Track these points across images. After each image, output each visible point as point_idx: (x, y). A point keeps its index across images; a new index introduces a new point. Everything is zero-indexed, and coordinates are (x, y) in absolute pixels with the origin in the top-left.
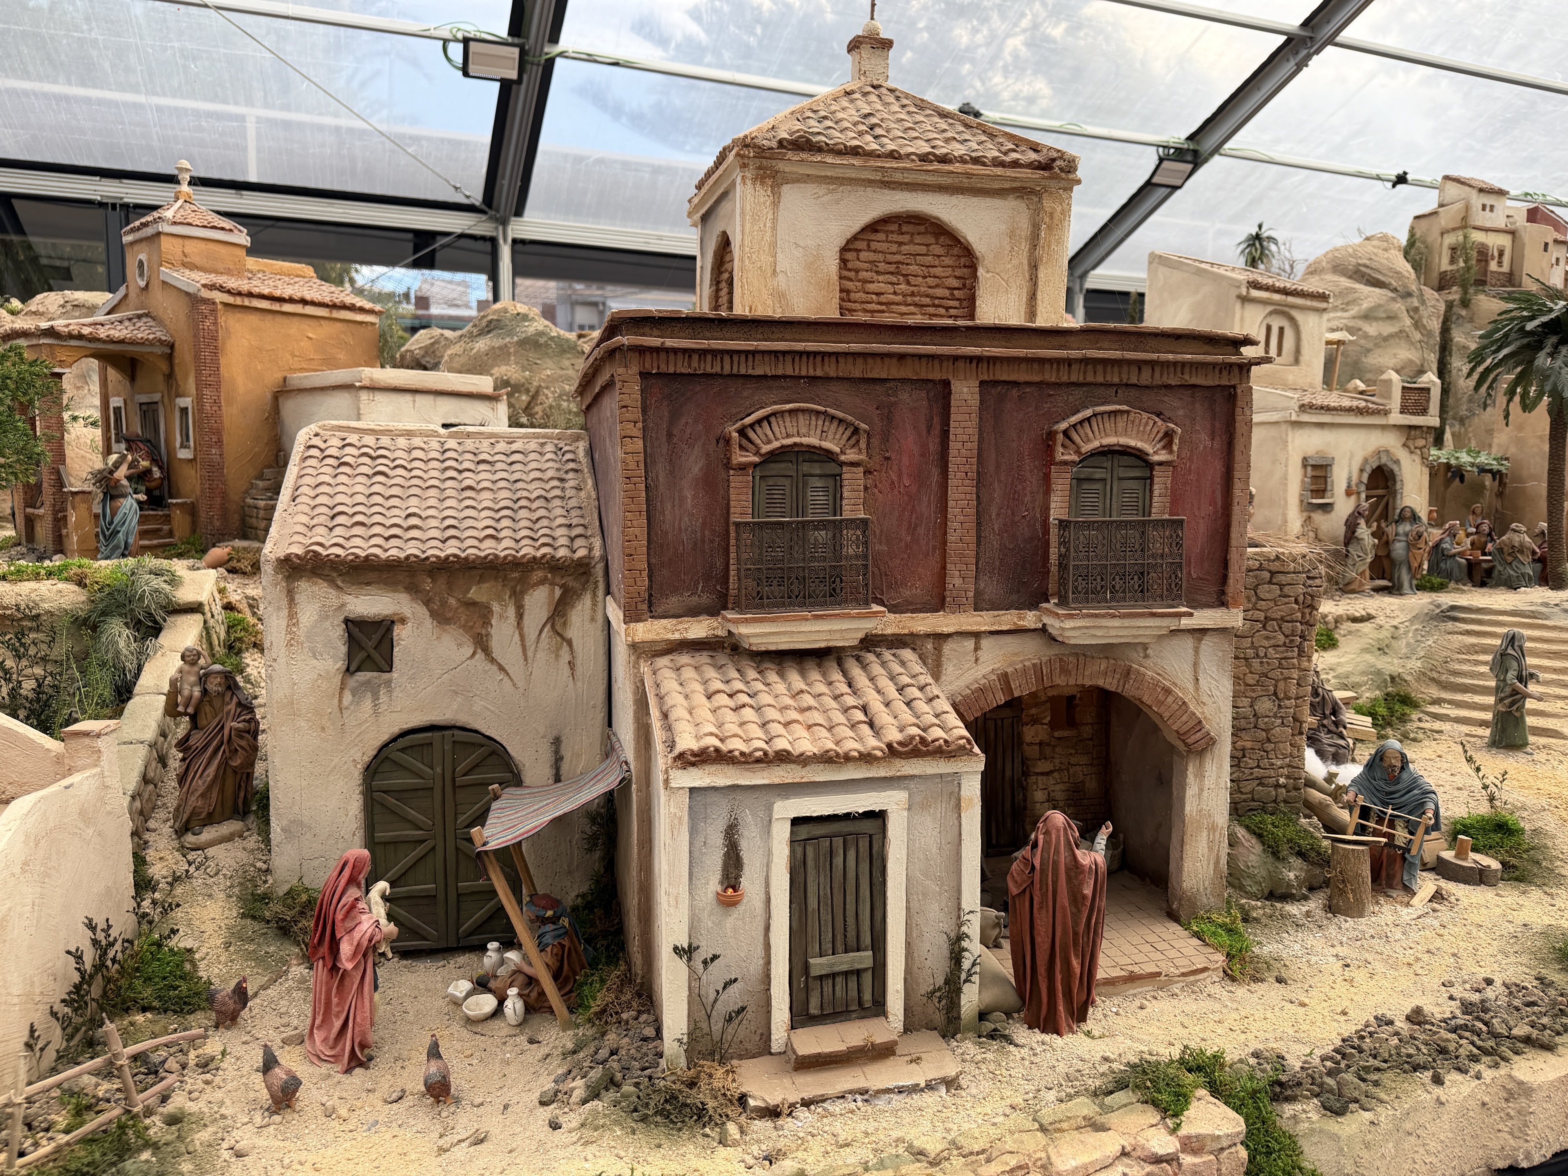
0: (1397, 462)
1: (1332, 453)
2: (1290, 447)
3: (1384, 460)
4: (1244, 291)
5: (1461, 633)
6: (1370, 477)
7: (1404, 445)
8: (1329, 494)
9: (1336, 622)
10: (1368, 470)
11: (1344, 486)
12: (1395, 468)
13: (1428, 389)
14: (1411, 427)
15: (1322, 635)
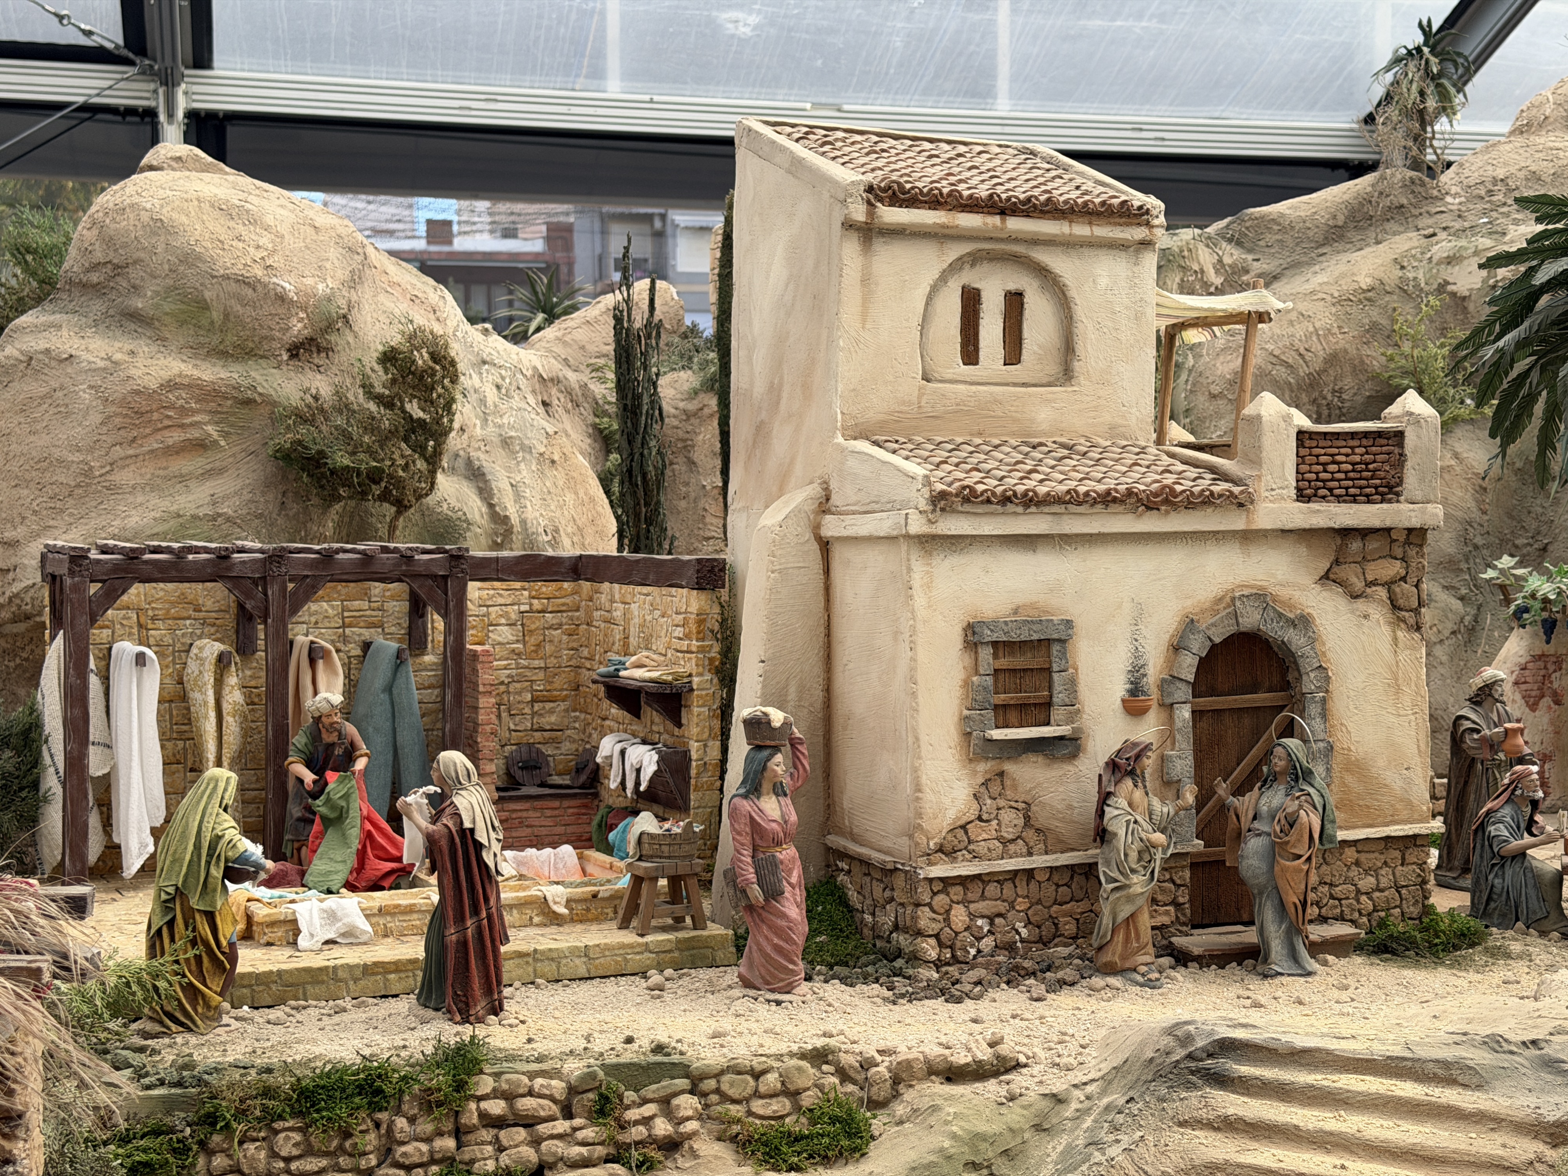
0: (1304, 622)
1: (1074, 610)
2: (920, 600)
3: (1251, 619)
4: (859, 213)
5: (1210, 1126)
6: (1205, 665)
7: (1326, 578)
8: (1057, 713)
9: (896, 1081)
10: (1198, 646)
11: (1119, 689)
12: (1295, 639)
13: (1399, 435)
14: (1346, 533)
15: (834, 1120)
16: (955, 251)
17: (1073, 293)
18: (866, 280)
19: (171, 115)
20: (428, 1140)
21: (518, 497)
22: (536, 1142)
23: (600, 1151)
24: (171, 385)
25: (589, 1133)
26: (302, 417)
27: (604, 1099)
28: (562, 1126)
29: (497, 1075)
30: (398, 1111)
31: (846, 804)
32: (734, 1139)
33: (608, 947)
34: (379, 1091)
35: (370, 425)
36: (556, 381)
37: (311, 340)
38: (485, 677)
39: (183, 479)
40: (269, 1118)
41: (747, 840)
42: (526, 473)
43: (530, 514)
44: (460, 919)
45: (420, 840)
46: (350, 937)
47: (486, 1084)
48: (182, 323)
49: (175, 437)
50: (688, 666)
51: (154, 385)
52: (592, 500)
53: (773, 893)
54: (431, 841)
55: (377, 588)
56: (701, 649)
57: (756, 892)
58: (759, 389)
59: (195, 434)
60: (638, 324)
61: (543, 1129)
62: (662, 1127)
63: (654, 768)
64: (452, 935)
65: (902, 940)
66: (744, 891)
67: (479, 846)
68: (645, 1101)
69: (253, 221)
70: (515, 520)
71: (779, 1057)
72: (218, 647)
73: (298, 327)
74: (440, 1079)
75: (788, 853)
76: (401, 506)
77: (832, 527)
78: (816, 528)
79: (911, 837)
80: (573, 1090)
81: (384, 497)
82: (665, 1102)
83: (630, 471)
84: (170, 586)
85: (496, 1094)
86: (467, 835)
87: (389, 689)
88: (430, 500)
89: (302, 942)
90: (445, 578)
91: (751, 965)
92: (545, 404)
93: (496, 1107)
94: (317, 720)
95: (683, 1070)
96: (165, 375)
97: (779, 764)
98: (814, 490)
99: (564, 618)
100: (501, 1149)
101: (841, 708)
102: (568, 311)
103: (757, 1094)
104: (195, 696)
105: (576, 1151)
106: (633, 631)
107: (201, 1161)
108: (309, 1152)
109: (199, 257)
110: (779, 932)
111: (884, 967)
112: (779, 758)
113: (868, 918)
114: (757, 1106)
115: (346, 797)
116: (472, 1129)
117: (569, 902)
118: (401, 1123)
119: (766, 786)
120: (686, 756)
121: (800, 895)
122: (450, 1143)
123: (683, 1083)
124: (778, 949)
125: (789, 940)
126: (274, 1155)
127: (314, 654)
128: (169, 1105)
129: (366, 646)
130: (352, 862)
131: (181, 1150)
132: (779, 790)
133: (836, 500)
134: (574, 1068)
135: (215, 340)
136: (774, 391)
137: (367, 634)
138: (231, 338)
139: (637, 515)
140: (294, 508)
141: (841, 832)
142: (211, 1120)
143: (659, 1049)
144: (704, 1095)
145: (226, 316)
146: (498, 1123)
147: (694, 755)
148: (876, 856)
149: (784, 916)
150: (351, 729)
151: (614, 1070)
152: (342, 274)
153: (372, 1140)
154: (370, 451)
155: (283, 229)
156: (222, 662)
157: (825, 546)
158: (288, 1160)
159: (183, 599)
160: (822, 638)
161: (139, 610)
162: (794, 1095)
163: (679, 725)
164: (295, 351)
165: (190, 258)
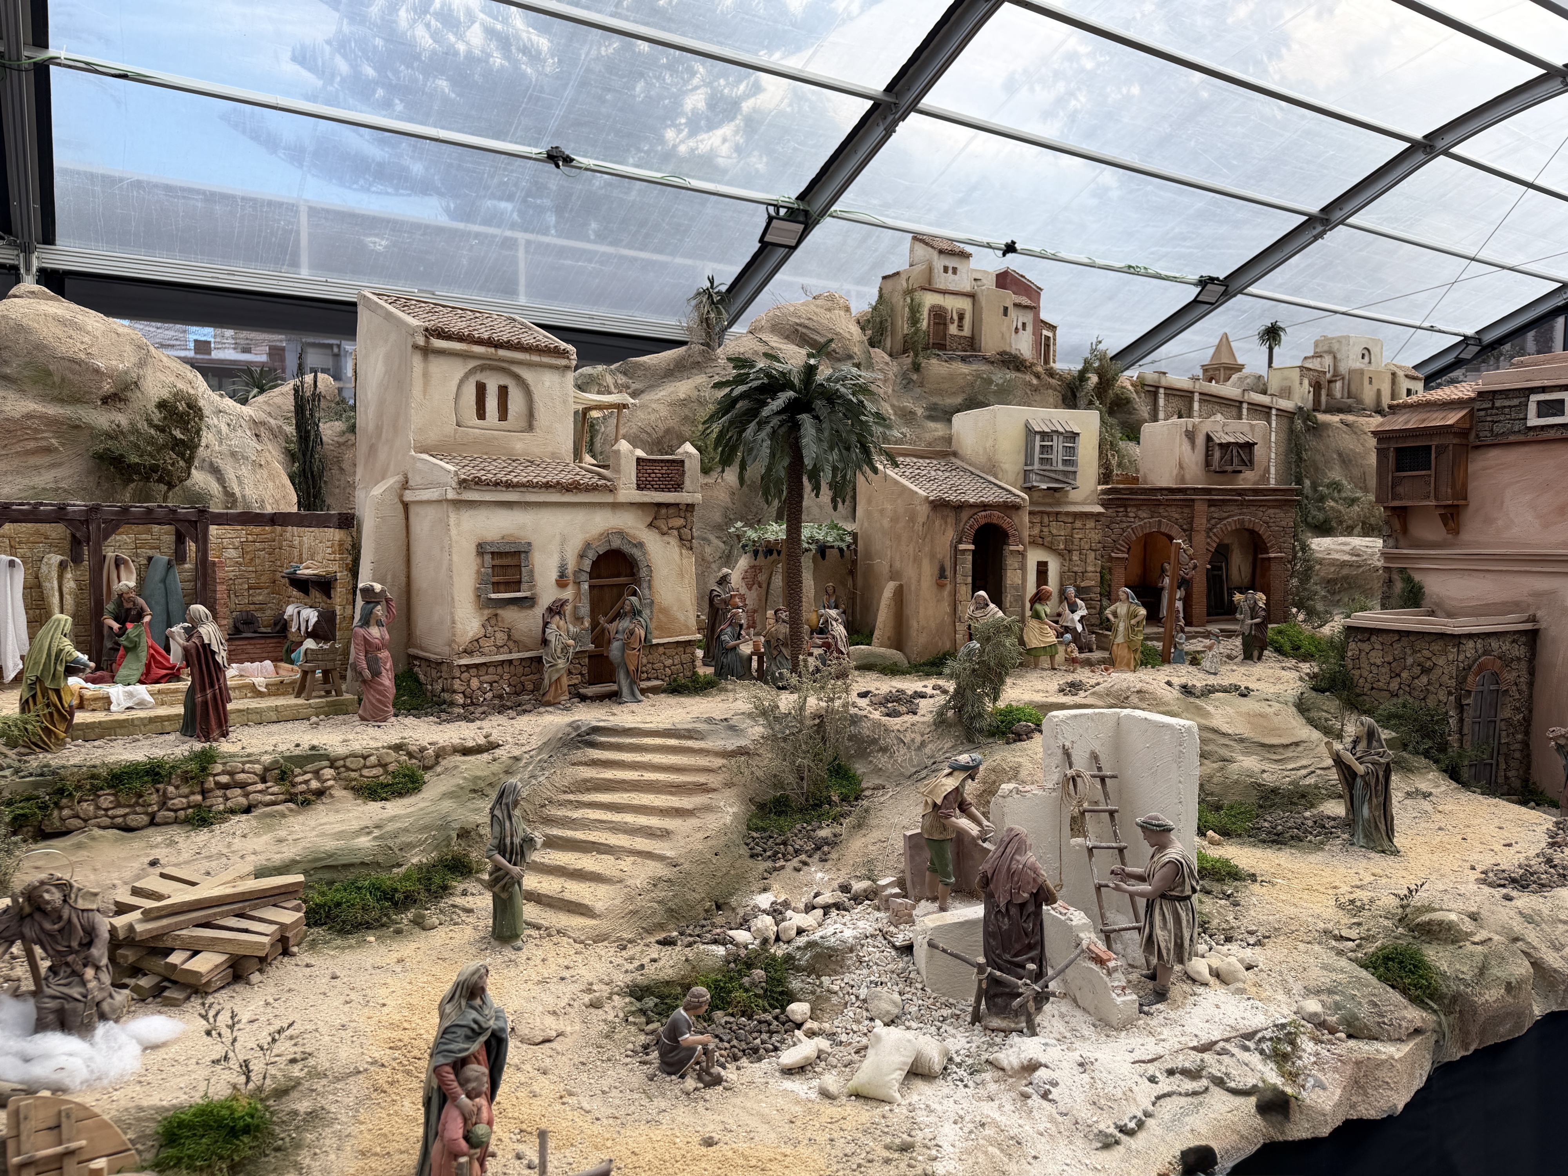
0: (640, 545)
1: (532, 538)
2: (454, 532)
3: (616, 543)
5: (586, 764)
6: (595, 564)
7: (651, 525)
8: (524, 586)
9: (437, 756)
10: (592, 555)
11: (554, 575)
12: (636, 553)
13: (681, 462)
14: (659, 505)
15: (405, 776)
16: (472, 364)
17: (532, 388)
18: (426, 375)
19: (28, 270)
20: (186, 797)
21: (240, 483)
22: (246, 795)
23: (281, 797)
24: (29, 416)
25: (275, 789)
26: (109, 436)
27: (283, 773)
28: (260, 787)
29: (224, 764)
30: (169, 783)
31: (418, 633)
32: (353, 788)
33: (288, 706)
34: (158, 774)
35: (151, 441)
36: (263, 423)
37: (115, 395)
38: (220, 574)
39: (36, 468)
40: (95, 790)
41: (362, 648)
42: (244, 471)
43: (247, 492)
44: (203, 690)
45: (180, 651)
46: (142, 705)
47: (218, 768)
48: (36, 382)
49: (32, 445)
50: (334, 567)
51: (18, 416)
52: (283, 486)
53: (376, 674)
54: (185, 649)
55: (156, 528)
56: (341, 559)
57: (367, 673)
58: (371, 427)
59: (44, 443)
60: (308, 394)
61: (250, 788)
62: (315, 784)
63: (316, 619)
64: (199, 698)
65: (446, 695)
66: (361, 673)
67: (213, 653)
68: (306, 773)
69: (79, 328)
70: (238, 494)
71: (377, 749)
72: (59, 558)
73: (107, 387)
74: (193, 766)
75: (384, 654)
76: (170, 486)
77: (409, 496)
78: (401, 497)
79: (450, 646)
80: (266, 769)
81: (160, 480)
82: (317, 773)
83: (304, 470)
84: (29, 525)
85: (224, 773)
86: (206, 647)
87: (164, 581)
88: (188, 483)
89: (113, 708)
90: (196, 522)
91: (365, 710)
92: (256, 435)
93: (224, 779)
94: (120, 596)
95: (326, 757)
96: (25, 410)
97: (379, 610)
98: (399, 478)
99: (266, 545)
100: (227, 799)
101: (415, 586)
102: (271, 388)
103: (365, 767)
104: (46, 584)
105: (268, 798)
106: (304, 551)
107: (56, 813)
108: (118, 805)
109: (45, 346)
110: (379, 692)
111: (436, 709)
112: (379, 607)
113: (429, 687)
114: (365, 772)
115: (139, 636)
116: (211, 790)
117: (267, 686)
118: (171, 789)
119: (372, 621)
120: (333, 613)
121: (391, 675)
122: (199, 798)
123: (326, 763)
124: (379, 701)
125: (385, 696)
126: (98, 808)
127: (118, 562)
128: (36, 785)
129: (150, 559)
130: (143, 669)
131: (44, 807)
132: (379, 624)
133: (411, 483)
134: (267, 759)
135: (56, 392)
136: (379, 428)
137: (150, 553)
138: (65, 392)
139: (308, 494)
140: (105, 486)
141: (415, 647)
142: (61, 792)
143: (313, 748)
144: (337, 768)
145: (63, 380)
146: (226, 787)
147: (338, 613)
148: (432, 657)
149: (382, 684)
150: (141, 601)
151: (290, 759)
152: (134, 360)
153: (154, 798)
154: (150, 454)
155: (98, 333)
156: (62, 566)
157: (406, 506)
158: (106, 810)
159: (37, 532)
160: (405, 552)
161: (10, 538)
162: (384, 766)
163: (330, 598)
164: (105, 400)
165: (40, 347)
